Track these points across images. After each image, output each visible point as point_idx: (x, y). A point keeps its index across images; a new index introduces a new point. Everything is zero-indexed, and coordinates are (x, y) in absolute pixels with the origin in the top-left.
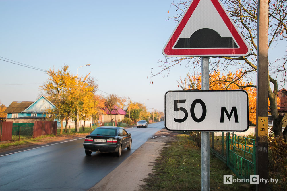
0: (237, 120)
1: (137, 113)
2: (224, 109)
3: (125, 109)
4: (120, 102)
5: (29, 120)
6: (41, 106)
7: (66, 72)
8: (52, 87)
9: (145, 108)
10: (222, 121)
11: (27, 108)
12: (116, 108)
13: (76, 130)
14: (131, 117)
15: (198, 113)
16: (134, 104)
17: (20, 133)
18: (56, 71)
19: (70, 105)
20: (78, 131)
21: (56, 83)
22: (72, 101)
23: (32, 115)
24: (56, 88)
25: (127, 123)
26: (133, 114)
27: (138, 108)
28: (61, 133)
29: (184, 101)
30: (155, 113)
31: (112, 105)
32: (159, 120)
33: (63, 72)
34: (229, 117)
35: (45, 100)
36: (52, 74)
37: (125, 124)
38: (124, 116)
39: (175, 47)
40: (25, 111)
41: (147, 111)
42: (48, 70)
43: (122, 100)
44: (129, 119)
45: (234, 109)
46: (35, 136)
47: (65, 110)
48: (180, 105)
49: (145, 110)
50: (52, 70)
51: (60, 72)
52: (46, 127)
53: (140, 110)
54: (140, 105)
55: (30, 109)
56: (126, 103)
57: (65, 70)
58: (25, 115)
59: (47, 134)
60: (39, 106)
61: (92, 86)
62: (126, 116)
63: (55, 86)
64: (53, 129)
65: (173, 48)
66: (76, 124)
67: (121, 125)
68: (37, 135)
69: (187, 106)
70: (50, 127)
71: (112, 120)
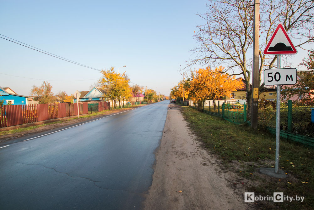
0: (292, 80)
1: (152, 95)
2: (287, 76)
3: (143, 93)
4: (140, 90)
5: (91, 102)
6: (94, 94)
7: (113, 72)
8: (105, 81)
9: (155, 92)
10: (287, 80)
11: (85, 95)
12: (139, 93)
13: (120, 107)
14: (148, 98)
15: (277, 78)
16: (149, 91)
17: (92, 109)
18: (106, 71)
19: (117, 92)
20: (122, 107)
21: (107, 79)
22: (118, 89)
23: (89, 99)
24: (107, 81)
25: (146, 102)
26: (149, 96)
27: (151, 93)
28: (113, 109)
29: (272, 73)
30: (161, 96)
31: (137, 91)
32: (163, 100)
33: (110, 71)
34: (289, 79)
35: (96, 90)
36: (104, 73)
37: (145, 102)
38: (143, 98)
39: (268, 51)
40: (84, 97)
41: (157, 94)
42: (101, 70)
43: (141, 88)
44: (147, 99)
45: (291, 76)
46: (100, 111)
47: (114, 94)
48: (270, 75)
49: (156, 94)
50: (104, 70)
51: (109, 71)
52: (105, 106)
53: (153, 94)
54: (152, 91)
55: (88, 96)
56: (144, 90)
57: (112, 70)
58: (85, 100)
59: (105, 109)
60: (93, 94)
61: (126, 80)
62: (145, 98)
63: (107, 80)
64: (108, 106)
65: (267, 51)
66: (120, 103)
67: (143, 103)
68: (101, 110)
69: (273, 75)
70: (107, 106)
71: (137, 101)
